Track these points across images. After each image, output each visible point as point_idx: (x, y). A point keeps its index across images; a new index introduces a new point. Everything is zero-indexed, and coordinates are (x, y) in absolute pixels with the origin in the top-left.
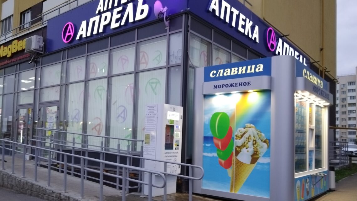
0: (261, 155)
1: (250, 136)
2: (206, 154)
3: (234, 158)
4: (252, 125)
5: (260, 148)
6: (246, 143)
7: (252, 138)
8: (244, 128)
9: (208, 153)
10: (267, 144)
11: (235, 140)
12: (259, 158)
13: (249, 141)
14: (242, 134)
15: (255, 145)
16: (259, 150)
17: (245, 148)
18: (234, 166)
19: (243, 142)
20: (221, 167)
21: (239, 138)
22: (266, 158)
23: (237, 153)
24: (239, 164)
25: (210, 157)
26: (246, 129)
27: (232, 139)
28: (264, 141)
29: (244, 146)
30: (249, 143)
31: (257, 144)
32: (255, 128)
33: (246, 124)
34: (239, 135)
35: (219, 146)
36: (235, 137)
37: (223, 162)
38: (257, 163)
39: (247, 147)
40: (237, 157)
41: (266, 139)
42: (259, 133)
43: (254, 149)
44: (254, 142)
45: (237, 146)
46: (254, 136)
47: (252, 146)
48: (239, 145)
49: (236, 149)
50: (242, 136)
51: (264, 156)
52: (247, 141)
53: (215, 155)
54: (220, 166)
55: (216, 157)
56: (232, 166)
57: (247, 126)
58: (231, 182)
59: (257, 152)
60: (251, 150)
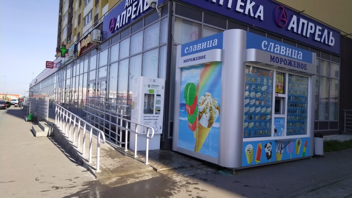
0: (214, 120)
1: (208, 103)
2: (181, 118)
3: (197, 122)
4: (210, 94)
5: (214, 114)
6: (205, 109)
7: (209, 104)
8: (205, 96)
9: (182, 117)
10: (219, 111)
11: (199, 107)
12: (214, 123)
13: (207, 108)
14: (203, 101)
15: (211, 111)
16: (214, 115)
17: (204, 114)
18: (197, 129)
19: (204, 109)
20: (190, 130)
21: (201, 105)
22: (217, 123)
23: (200, 118)
24: (201, 127)
25: (184, 121)
26: (206, 97)
27: (197, 106)
28: (216, 107)
29: (204, 111)
30: (207, 109)
31: (212, 110)
32: (212, 96)
33: (206, 93)
34: (202, 102)
35: (189, 111)
36: (199, 104)
37: (191, 125)
38: (211, 127)
39: (206, 113)
40: (200, 121)
41: (218, 106)
42: (214, 100)
43: (210, 114)
44: (211, 108)
45: (200, 112)
46: (210, 103)
47: (209, 112)
48: (201, 111)
49: (199, 114)
50: (203, 103)
51: (216, 121)
52: (206, 108)
53: (186, 119)
54: (189, 128)
55: (187, 121)
56: (196, 129)
57: (206, 95)
58: (195, 142)
59: (212, 117)
60: (208, 115)
